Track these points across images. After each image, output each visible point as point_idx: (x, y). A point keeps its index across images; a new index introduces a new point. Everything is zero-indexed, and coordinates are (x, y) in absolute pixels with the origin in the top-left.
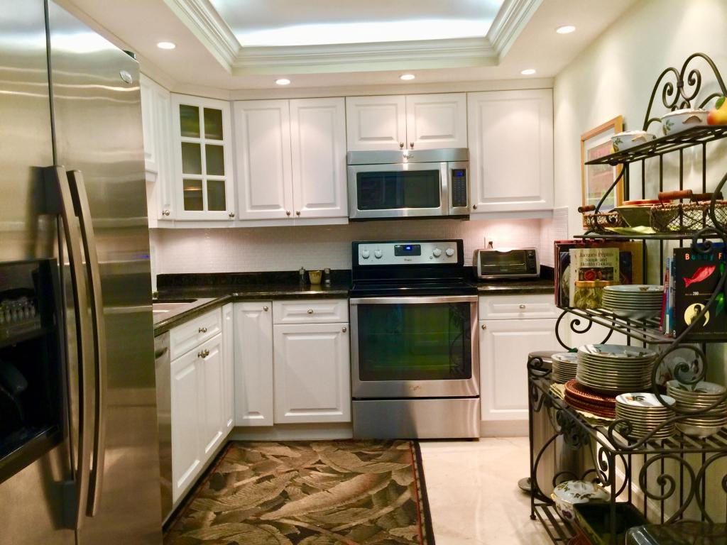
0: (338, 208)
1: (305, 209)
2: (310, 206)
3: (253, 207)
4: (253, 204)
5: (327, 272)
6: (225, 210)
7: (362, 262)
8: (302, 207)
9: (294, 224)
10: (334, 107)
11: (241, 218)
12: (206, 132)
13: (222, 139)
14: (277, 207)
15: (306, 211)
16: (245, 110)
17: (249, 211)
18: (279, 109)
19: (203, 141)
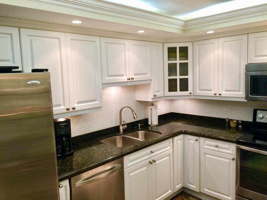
0: (241, 93)
1: (224, 92)
2: (226, 91)
3: (200, 90)
4: (200, 89)
5: (240, 122)
6: (188, 91)
7: (258, 120)
8: (223, 91)
9: (219, 99)
10: (242, 40)
11: (195, 94)
12: (180, 57)
13: (188, 60)
14: (211, 90)
15: (224, 93)
16: (198, 45)
17: (198, 91)
18: (214, 43)
19: (178, 61)
